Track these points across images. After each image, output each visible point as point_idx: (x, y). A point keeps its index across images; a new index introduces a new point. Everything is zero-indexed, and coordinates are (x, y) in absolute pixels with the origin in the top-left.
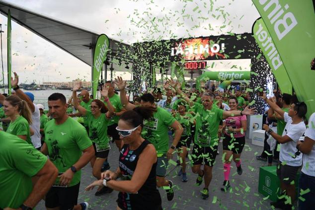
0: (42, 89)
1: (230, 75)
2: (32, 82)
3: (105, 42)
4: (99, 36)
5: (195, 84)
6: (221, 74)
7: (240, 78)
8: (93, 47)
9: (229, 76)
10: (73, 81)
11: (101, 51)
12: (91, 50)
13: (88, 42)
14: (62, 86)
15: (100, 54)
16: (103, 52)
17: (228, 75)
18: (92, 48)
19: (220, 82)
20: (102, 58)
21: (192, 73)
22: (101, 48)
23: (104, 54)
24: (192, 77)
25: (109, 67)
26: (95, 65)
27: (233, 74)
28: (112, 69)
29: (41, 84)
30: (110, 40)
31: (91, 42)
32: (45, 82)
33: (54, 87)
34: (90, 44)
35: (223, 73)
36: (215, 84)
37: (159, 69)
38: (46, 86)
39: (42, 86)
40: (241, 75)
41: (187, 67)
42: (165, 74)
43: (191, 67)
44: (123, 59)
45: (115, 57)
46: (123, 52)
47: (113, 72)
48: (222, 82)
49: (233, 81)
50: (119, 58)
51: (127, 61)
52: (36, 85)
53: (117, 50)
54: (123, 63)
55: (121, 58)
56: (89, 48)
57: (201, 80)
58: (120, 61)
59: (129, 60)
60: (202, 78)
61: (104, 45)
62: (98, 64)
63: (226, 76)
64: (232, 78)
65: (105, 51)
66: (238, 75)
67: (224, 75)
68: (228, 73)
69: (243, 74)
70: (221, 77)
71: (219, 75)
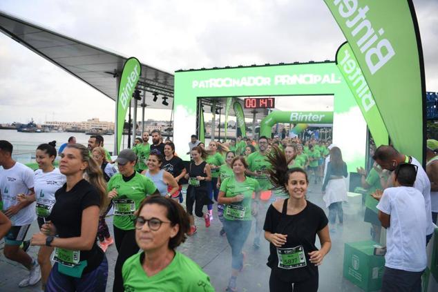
0: (44, 132)
1: (306, 116)
2: (31, 121)
3: (135, 69)
4: (127, 60)
5: (259, 128)
6: (295, 115)
7: (320, 120)
8: (118, 74)
9: (304, 117)
10: (89, 120)
11: (129, 81)
12: (115, 79)
13: (112, 68)
14: (73, 128)
17: (303, 116)
18: (117, 76)
19: (292, 126)
20: (130, 90)
21: (255, 113)
22: (130, 76)
23: (132, 85)
24: (254, 118)
25: (140, 102)
26: (120, 99)
27: (310, 115)
28: (144, 106)
29: (43, 123)
30: (141, 65)
31: (116, 68)
32: (48, 121)
33: (60, 129)
34: (115, 70)
35: (297, 114)
36: (286, 128)
37: (210, 107)
38: (49, 127)
39: (45, 126)
40: (321, 116)
41: (248, 105)
42: (217, 113)
43: (254, 105)
44: (159, 92)
45: (148, 89)
46: (160, 83)
47: (145, 109)
48: (295, 125)
49: (310, 125)
50: (154, 90)
51: (166, 95)
52: (35, 126)
53: (151, 80)
54: (160, 97)
55: (157, 91)
56: (113, 75)
57: (267, 122)
58: (156, 94)
59: (168, 94)
60: (269, 120)
61: (133, 73)
62: (124, 98)
63: (301, 118)
64: (309, 120)
65: (134, 81)
66: (317, 116)
67: (298, 116)
68: (304, 113)
69: (324, 116)
70: (294, 118)
71: (292, 116)
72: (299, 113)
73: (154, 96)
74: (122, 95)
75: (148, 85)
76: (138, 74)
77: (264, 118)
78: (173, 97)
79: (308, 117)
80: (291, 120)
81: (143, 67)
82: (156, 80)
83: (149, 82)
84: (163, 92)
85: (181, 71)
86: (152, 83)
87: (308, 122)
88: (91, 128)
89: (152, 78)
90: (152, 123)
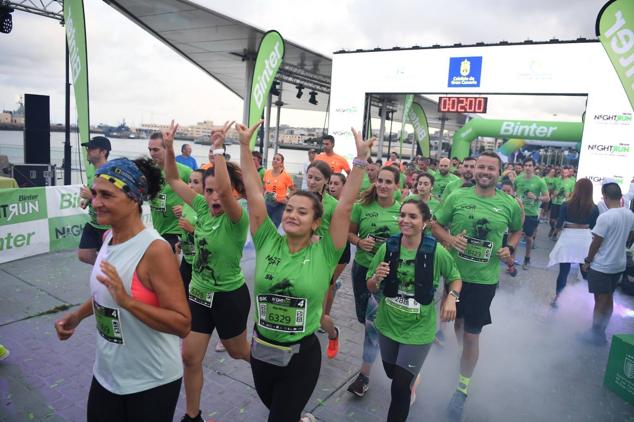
0: (138, 138)
1: (527, 127)
2: (121, 122)
3: (276, 48)
4: (265, 34)
6: (508, 125)
7: (549, 135)
8: (250, 57)
9: (524, 131)
10: (199, 124)
11: (267, 67)
12: (244, 64)
13: (241, 47)
15: (265, 72)
16: (271, 68)
17: (522, 127)
18: (248, 59)
19: (500, 141)
20: (268, 79)
21: (443, 119)
22: (268, 59)
23: (271, 73)
24: (442, 128)
25: (275, 99)
26: (254, 93)
27: (534, 126)
28: (280, 104)
29: (138, 126)
30: (285, 42)
31: (246, 47)
32: (145, 123)
34: (245, 50)
35: (513, 125)
36: (485, 144)
37: (377, 109)
38: (146, 131)
39: (140, 130)
40: (551, 129)
41: (445, 107)
42: (388, 118)
43: (453, 108)
44: (306, 84)
45: (290, 79)
46: (306, 71)
47: (282, 109)
48: (505, 141)
49: (528, 142)
50: (298, 81)
51: (315, 89)
52: (128, 129)
53: (294, 67)
54: (306, 92)
55: (302, 82)
56: (241, 58)
57: (463, 135)
58: (300, 87)
59: (318, 87)
60: (466, 132)
61: (273, 53)
62: (260, 92)
63: (518, 130)
64: (532, 134)
65: (274, 66)
66: (545, 128)
67: (514, 128)
68: (523, 123)
69: (555, 128)
70: (507, 131)
71: (504, 127)
72: (516, 122)
73: (297, 91)
74: (256, 87)
75: (290, 74)
76: (280, 56)
77: (457, 129)
78: (329, 93)
79: (530, 130)
80: (502, 132)
81: (287, 45)
82: (302, 66)
83: (291, 69)
84: (311, 85)
85: (343, 52)
86: (295, 70)
87: (528, 137)
88: (202, 134)
89: (295, 63)
90: (286, 131)
